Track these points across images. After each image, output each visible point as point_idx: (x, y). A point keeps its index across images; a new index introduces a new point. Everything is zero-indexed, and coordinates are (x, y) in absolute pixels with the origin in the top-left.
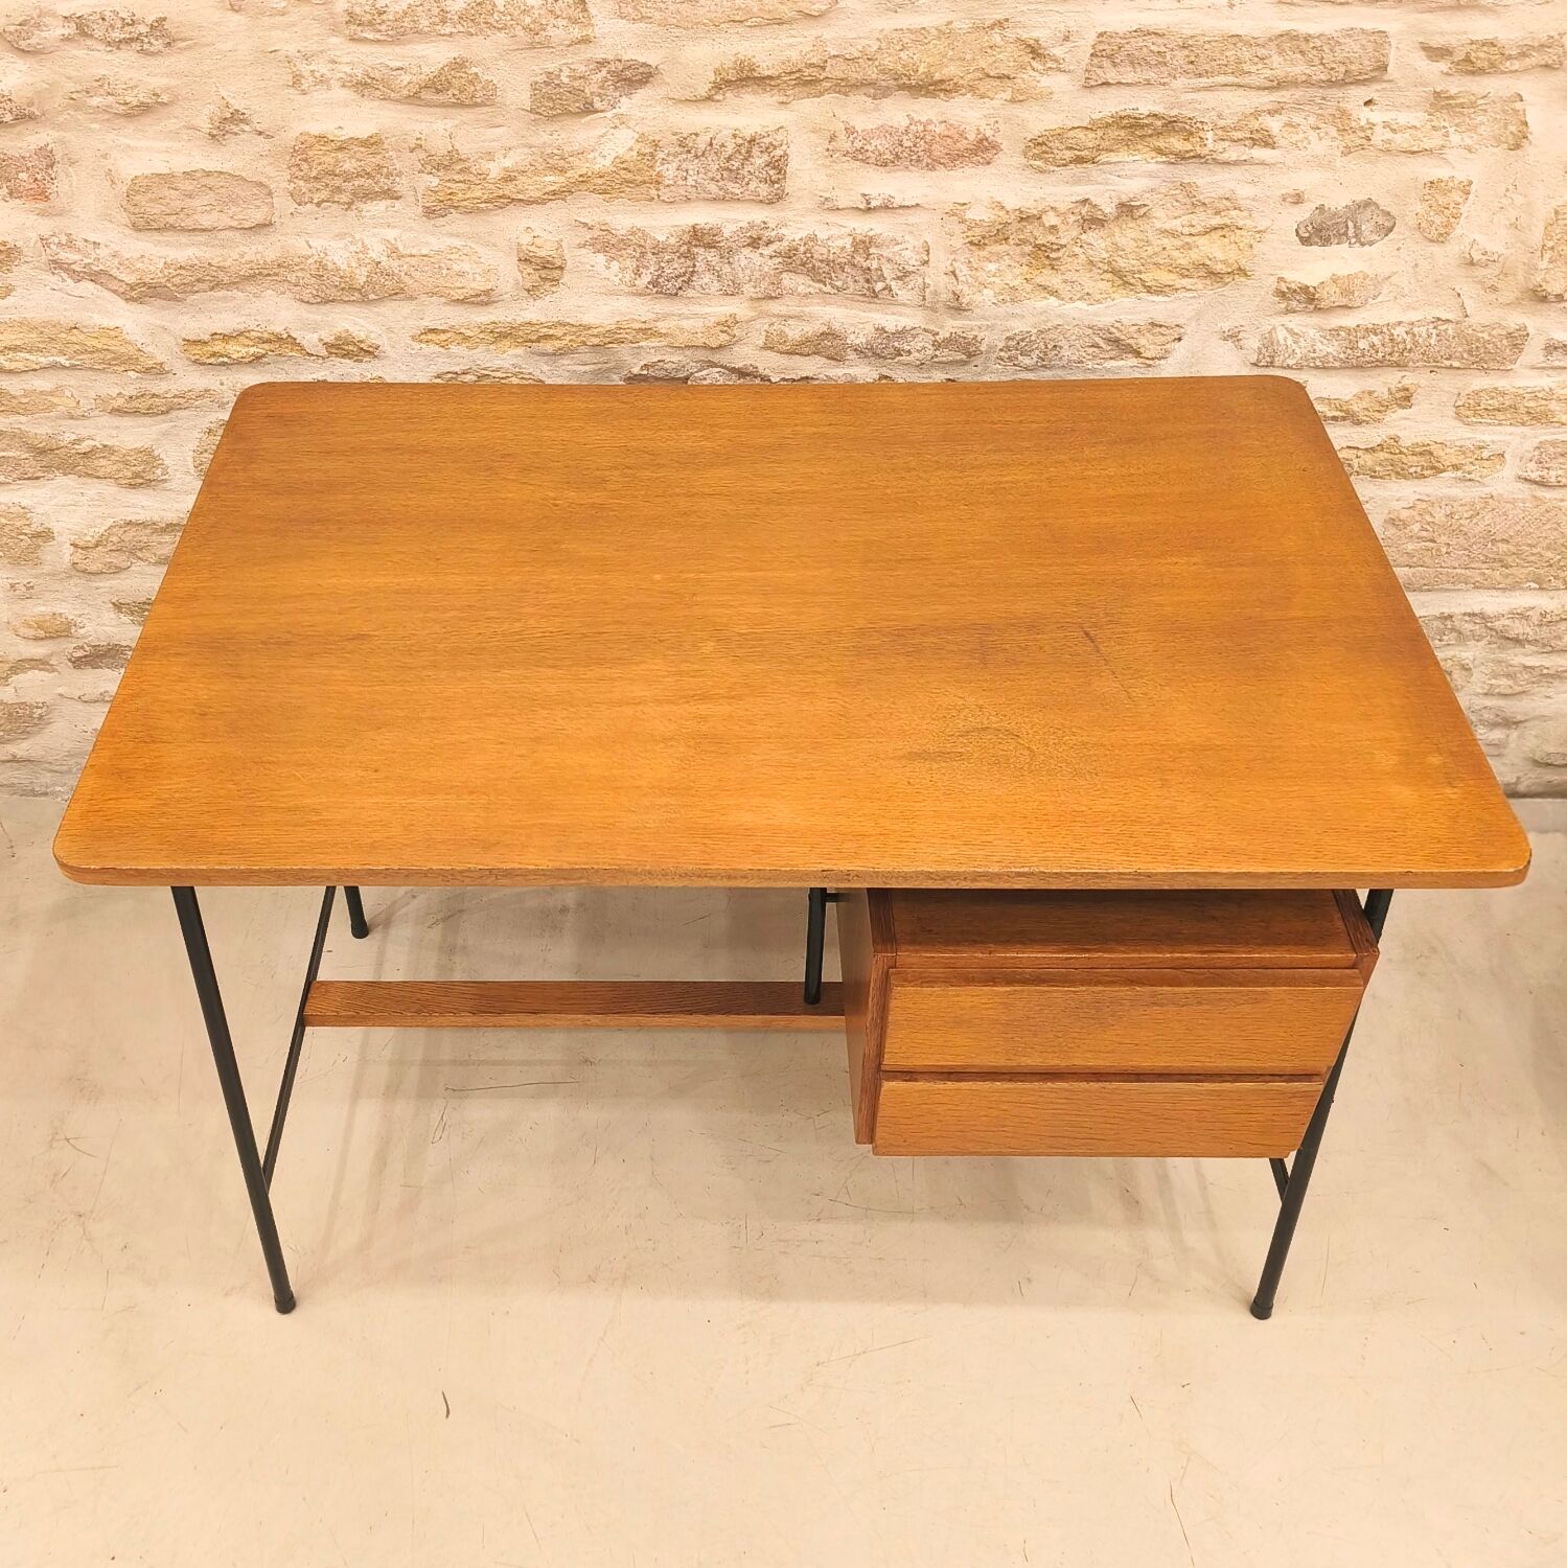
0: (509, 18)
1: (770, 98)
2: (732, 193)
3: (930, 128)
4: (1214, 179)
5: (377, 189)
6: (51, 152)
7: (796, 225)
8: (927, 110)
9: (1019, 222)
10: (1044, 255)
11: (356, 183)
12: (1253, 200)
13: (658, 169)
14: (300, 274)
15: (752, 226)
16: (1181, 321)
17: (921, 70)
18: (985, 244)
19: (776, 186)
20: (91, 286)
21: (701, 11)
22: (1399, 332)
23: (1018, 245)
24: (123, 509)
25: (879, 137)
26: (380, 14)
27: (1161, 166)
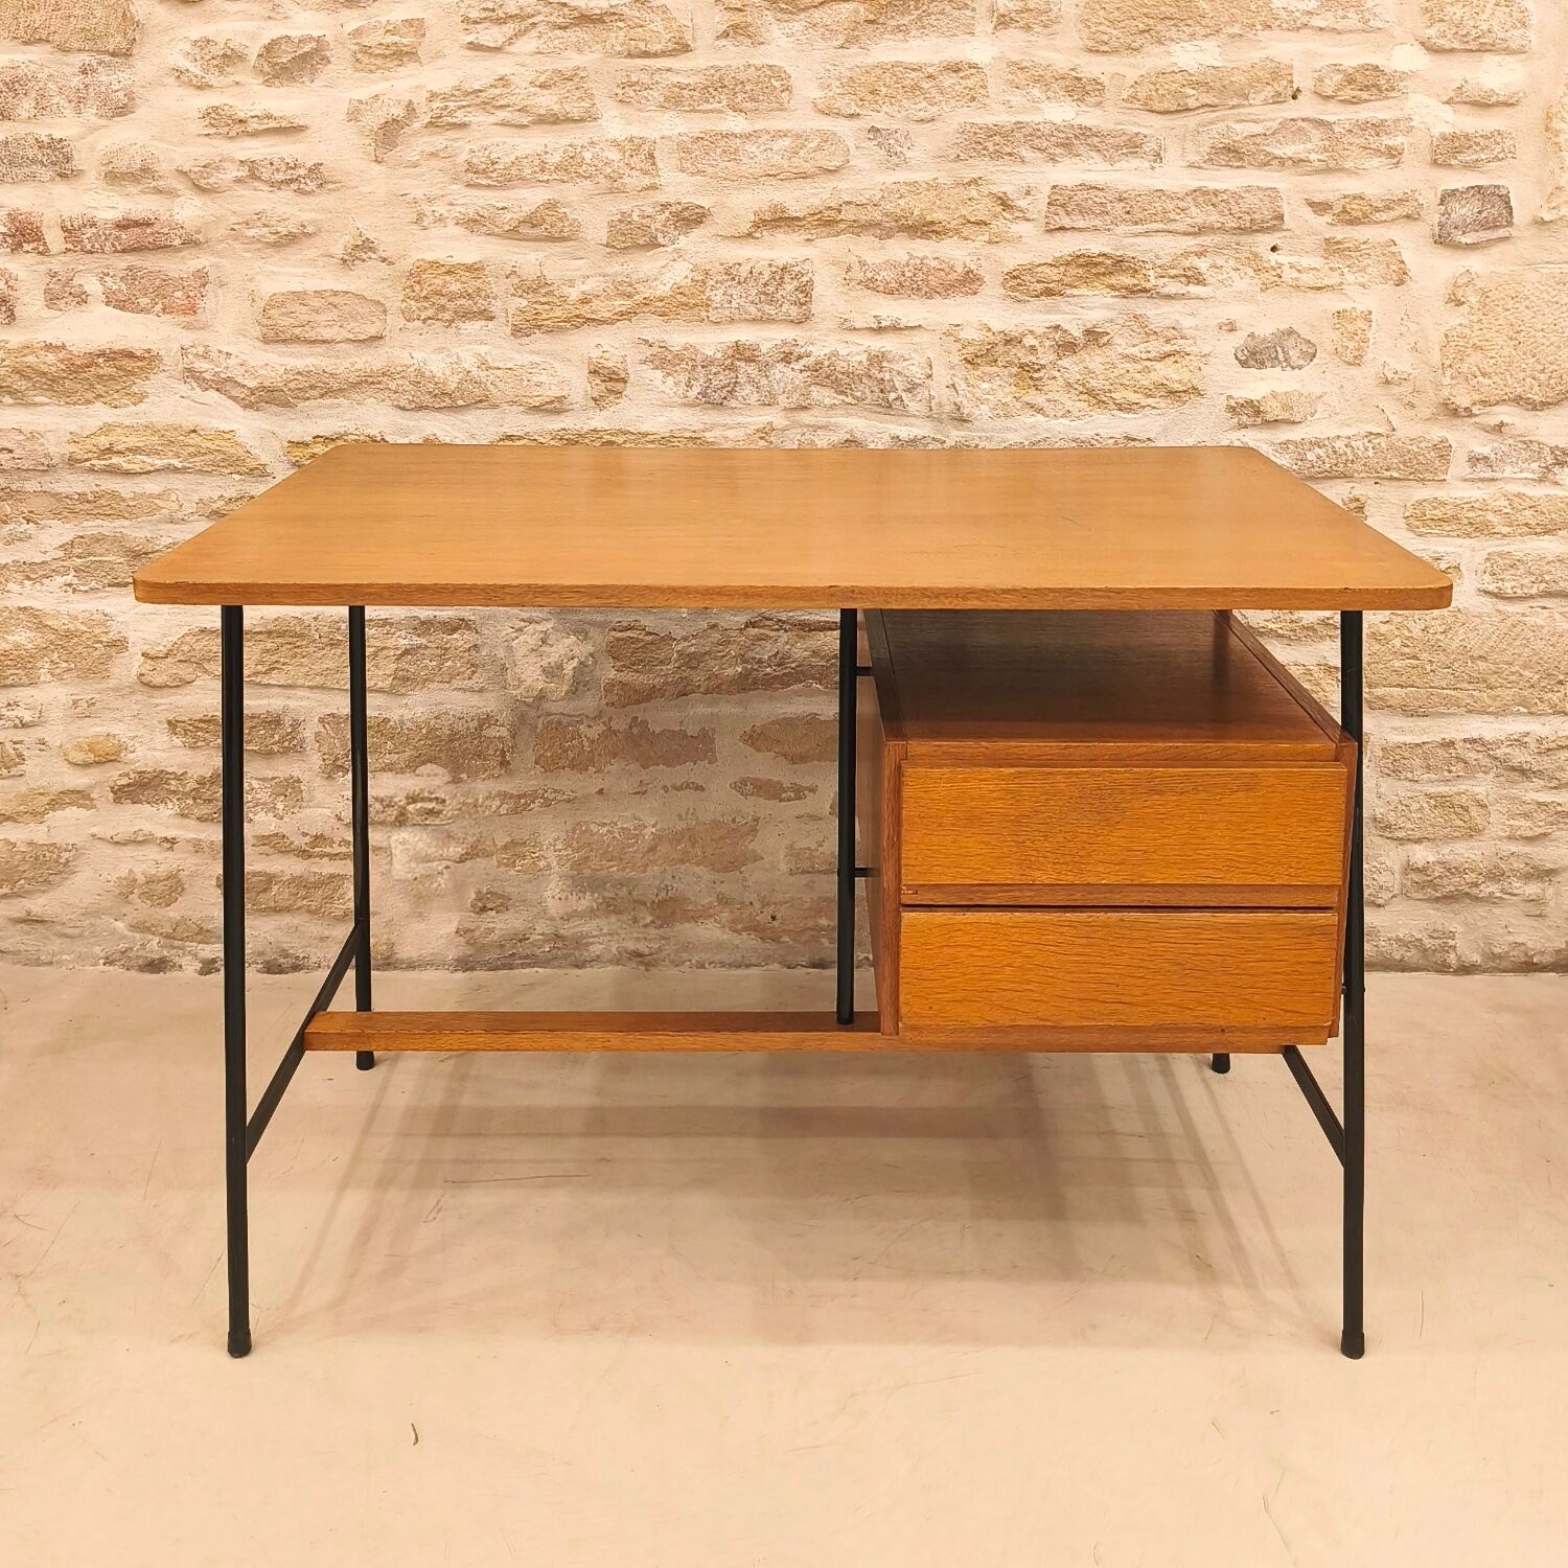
0: (594, 169)
1: (798, 237)
2: (768, 314)
3: (925, 261)
4: (1159, 311)
5: (475, 310)
6: (206, 273)
7: (821, 343)
8: (923, 249)
9: (1005, 345)
10: (1029, 374)
11: (458, 303)
12: (1196, 329)
13: (708, 294)
14: (400, 382)
15: (785, 343)
16: (1152, 436)
17: (916, 213)
18: (978, 364)
19: (804, 307)
20: (216, 395)
21: (744, 168)
22: (1339, 445)
23: (1005, 367)
24: (199, 617)
25: (886, 269)
26: (493, 164)
27: (1117, 300)
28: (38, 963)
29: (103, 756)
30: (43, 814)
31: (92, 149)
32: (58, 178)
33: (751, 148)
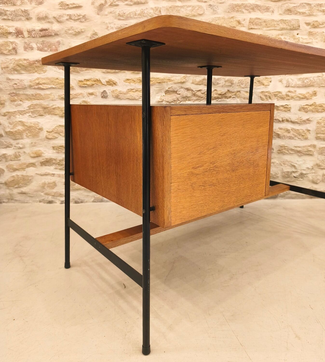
6: (60, 42)
22: (312, 79)
24: (59, 123)
26: (124, 14)
28: (24, 203)
29: (38, 155)
30: (25, 168)
31: (34, 12)
32: (26, 20)
33: (182, 9)
